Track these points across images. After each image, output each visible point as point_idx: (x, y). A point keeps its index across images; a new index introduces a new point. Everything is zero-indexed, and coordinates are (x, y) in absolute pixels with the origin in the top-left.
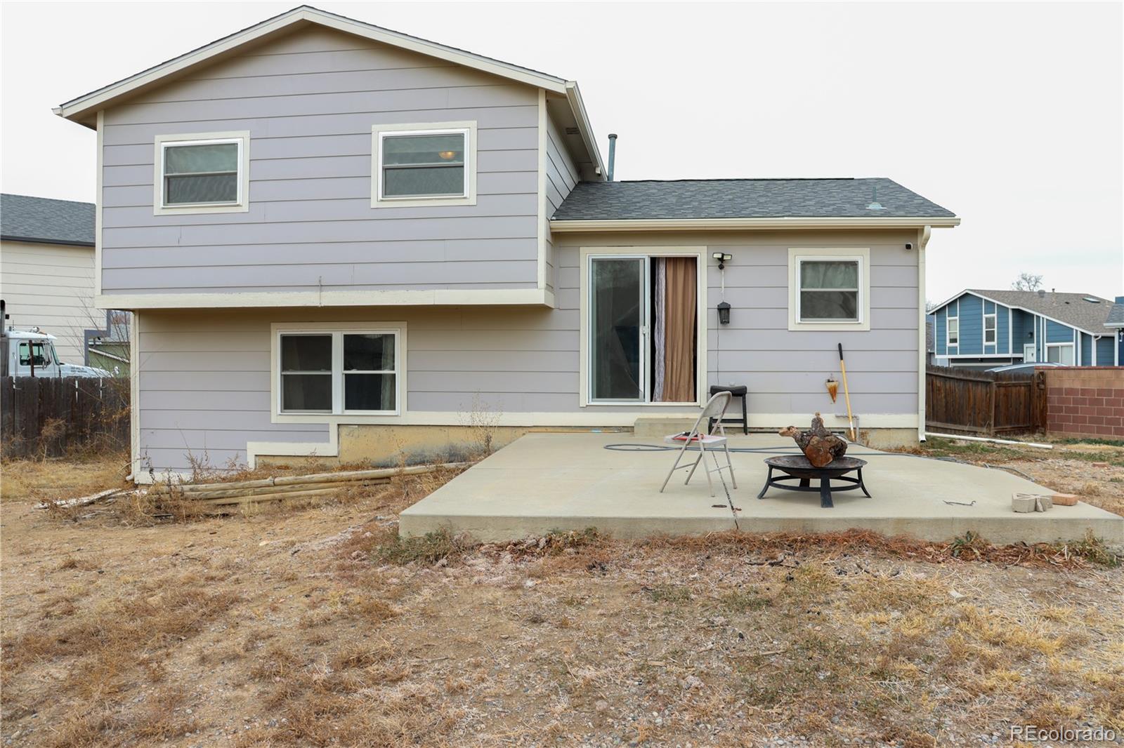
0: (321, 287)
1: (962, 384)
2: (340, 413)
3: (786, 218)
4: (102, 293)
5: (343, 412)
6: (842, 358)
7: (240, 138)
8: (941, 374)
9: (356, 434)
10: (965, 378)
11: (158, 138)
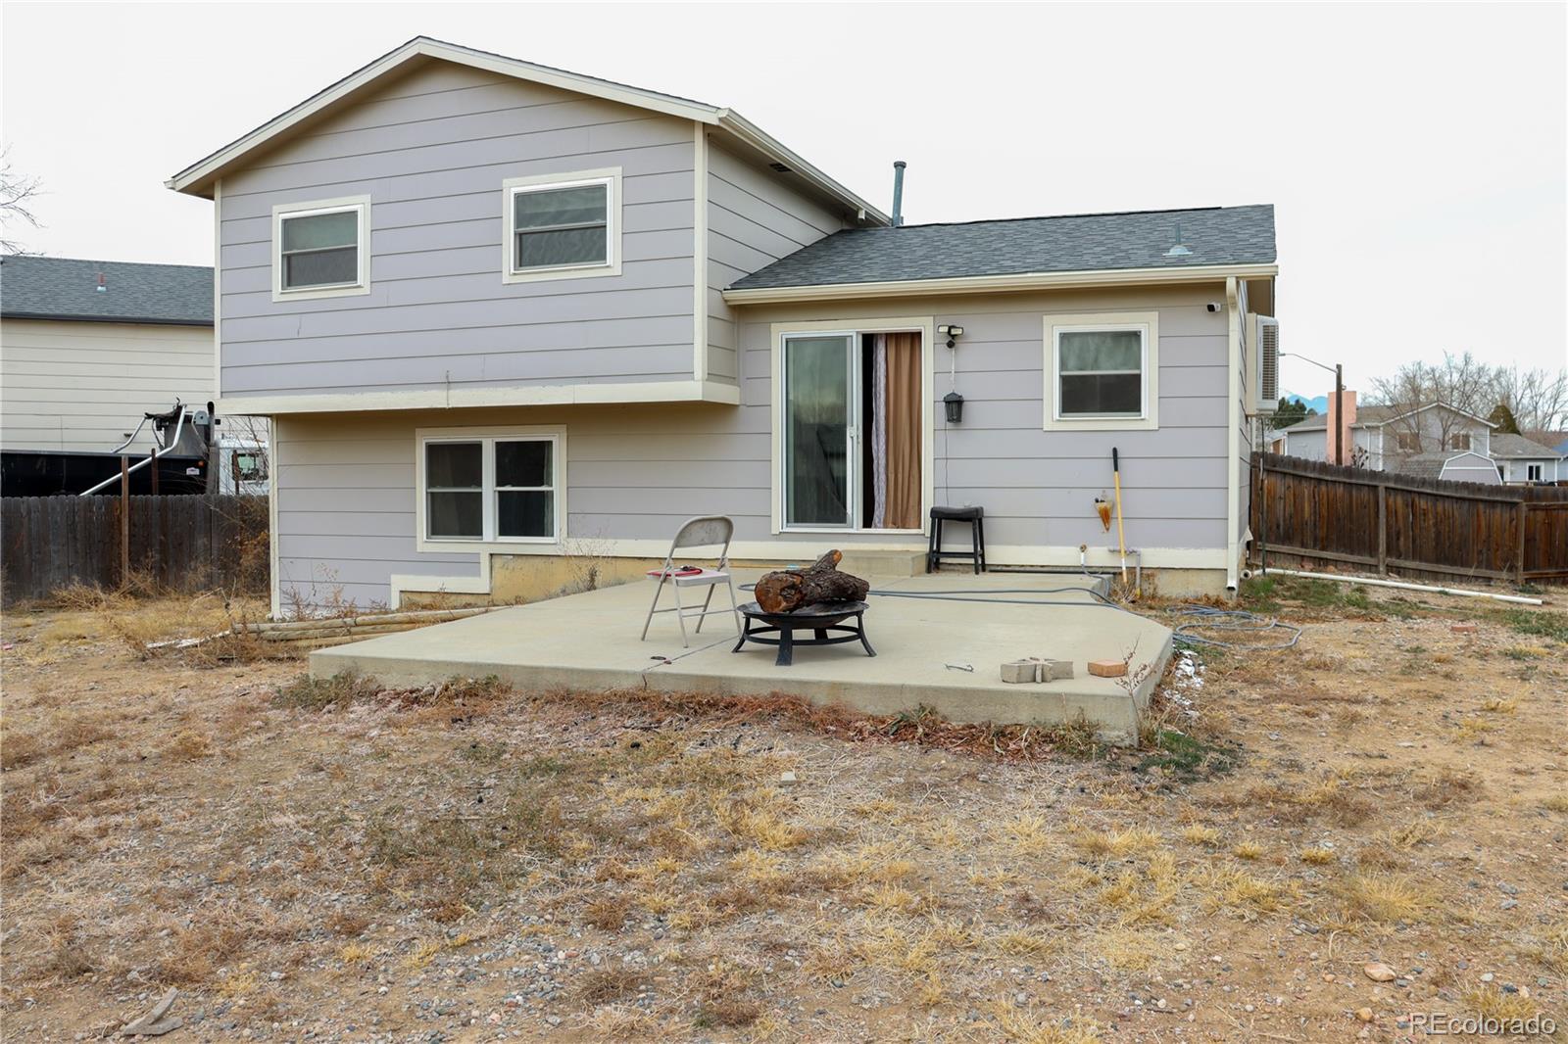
0: (449, 384)
1: (1466, 505)
2: (491, 541)
3: (1030, 275)
4: (222, 396)
5: (495, 538)
6: (1116, 469)
7: (359, 204)
8: (1429, 491)
9: (511, 568)
10: (1471, 496)
11: (276, 209)
